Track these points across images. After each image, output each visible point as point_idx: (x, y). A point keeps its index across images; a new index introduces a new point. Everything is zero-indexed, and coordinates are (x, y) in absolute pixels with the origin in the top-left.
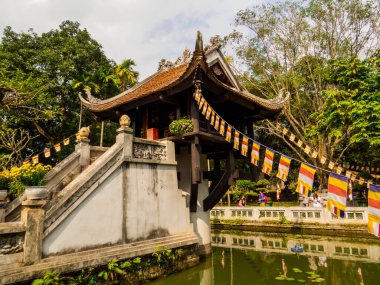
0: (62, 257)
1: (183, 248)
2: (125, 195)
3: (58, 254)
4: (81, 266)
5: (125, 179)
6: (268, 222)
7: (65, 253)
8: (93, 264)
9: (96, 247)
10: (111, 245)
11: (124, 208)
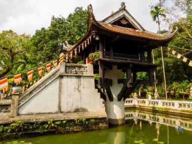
0: (27, 116)
1: (96, 119)
2: (60, 91)
3: (25, 114)
4: (35, 120)
5: (60, 83)
6: (184, 111)
7: (28, 114)
8: (40, 120)
9: (44, 113)
10: (52, 113)
11: (60, 97)
